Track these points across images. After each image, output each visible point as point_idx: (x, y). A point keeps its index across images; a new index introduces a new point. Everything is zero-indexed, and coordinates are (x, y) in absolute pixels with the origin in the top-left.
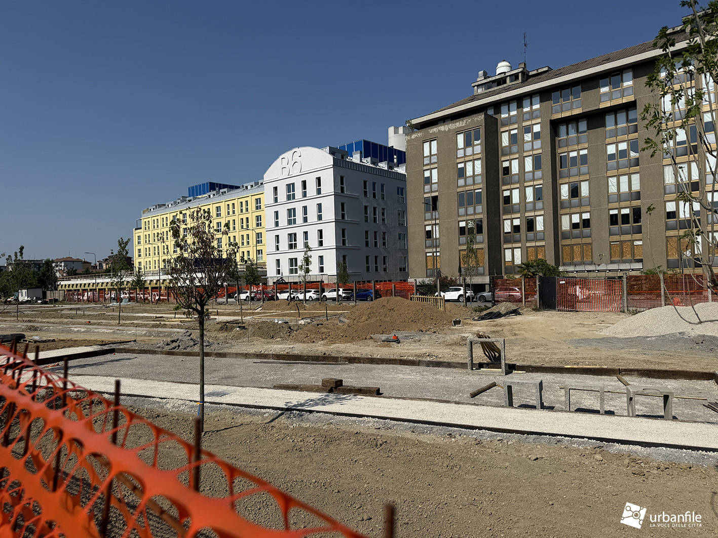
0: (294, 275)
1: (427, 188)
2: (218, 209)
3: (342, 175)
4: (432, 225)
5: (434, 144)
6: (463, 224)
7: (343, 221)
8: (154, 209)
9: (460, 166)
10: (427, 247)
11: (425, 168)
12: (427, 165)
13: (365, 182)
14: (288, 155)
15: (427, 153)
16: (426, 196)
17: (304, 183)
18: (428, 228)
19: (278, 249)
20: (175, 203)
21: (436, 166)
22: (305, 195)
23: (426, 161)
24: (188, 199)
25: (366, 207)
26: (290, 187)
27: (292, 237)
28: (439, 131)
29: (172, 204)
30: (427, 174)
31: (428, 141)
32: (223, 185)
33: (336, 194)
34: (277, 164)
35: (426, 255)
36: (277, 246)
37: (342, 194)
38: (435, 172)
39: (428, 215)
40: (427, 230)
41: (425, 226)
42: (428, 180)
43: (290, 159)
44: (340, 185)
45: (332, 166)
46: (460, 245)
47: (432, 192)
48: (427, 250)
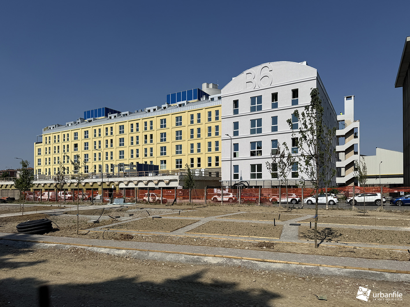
2: (121, 127)
8: (53, 127)
17: (275, 94)
22: (275, 106)
24: (88, 120)
26: (255, 100)
29: (72, 124)
32: (114, 110)
34: (240, 79)
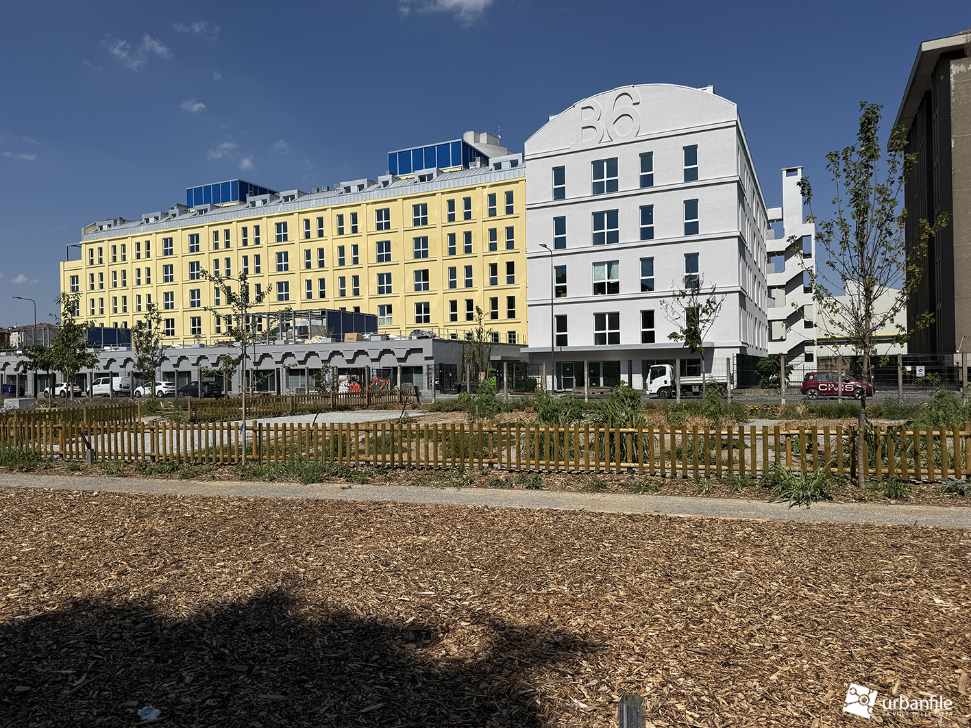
2: (281, 226)
8: (110, 226)
14: (604, 102)
17: (647, 157)
19: (562, 295)
20: (163, 214)
22: (648, 182)
24: (196, 208)
29: (157, 218)
32: (260, 187)
34: (568, 119)
43: (607, 110)
45: (734, 123)
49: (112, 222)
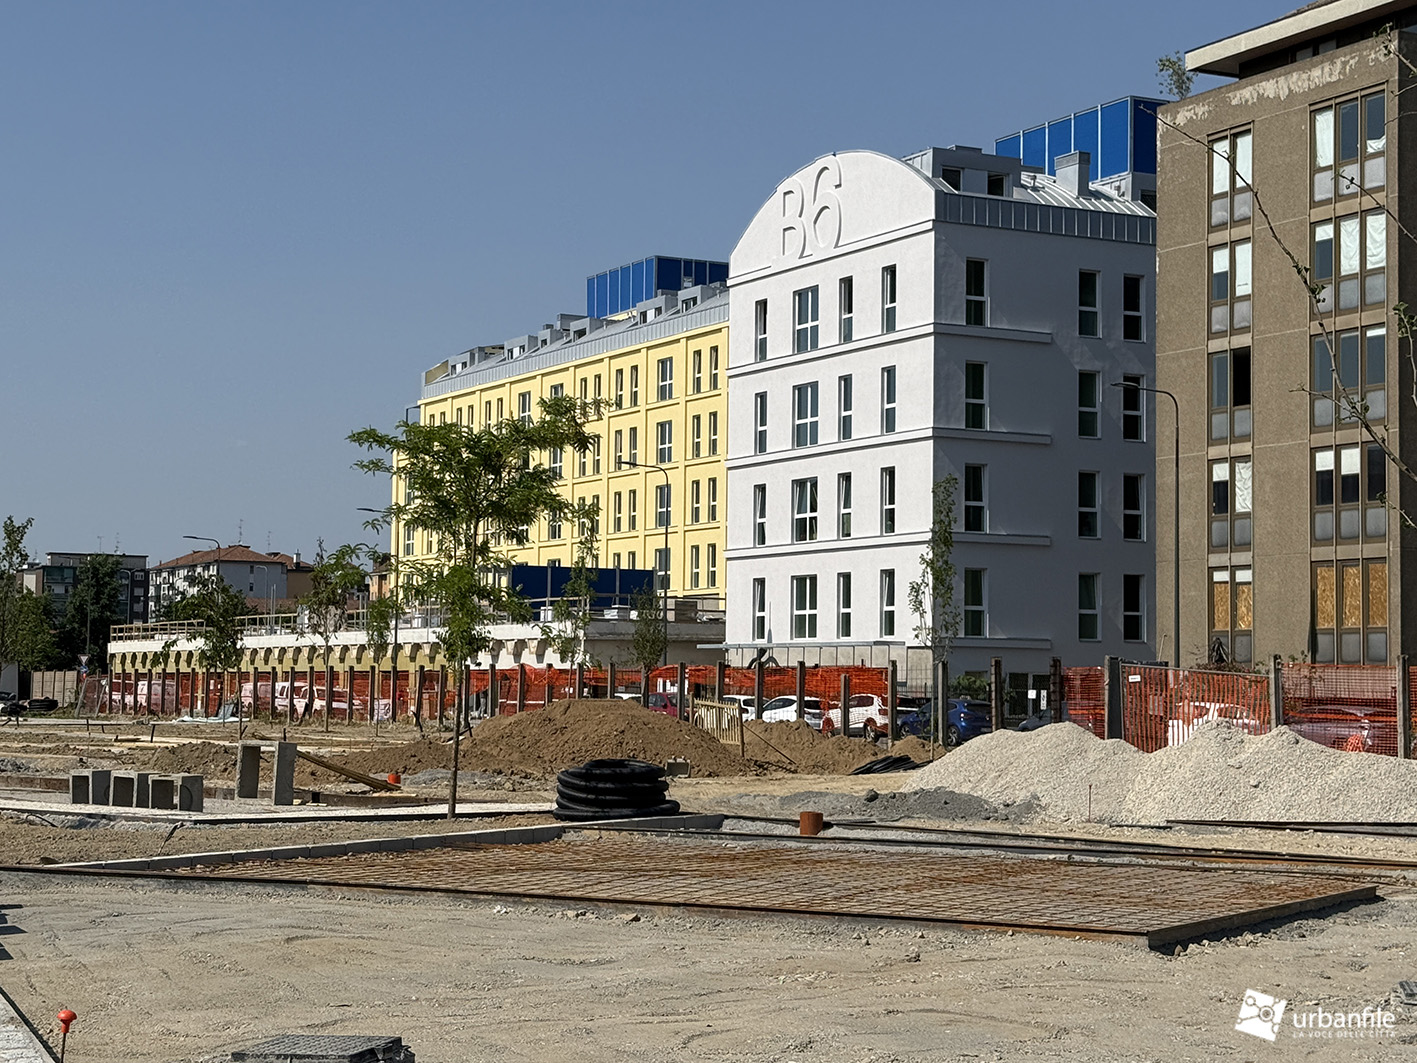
0: (807, 640)
1: (1220, 313)
2: (665, 365)
3: (976, 255)
4: (1233, 461)
5: (1245, 144)
6: (1325, 461)
7: (974, 433)
8: (464, 365)
9: (1324, 233)
10: (1213, 548)
11: (1216, 238)
12: (1222, 226)
13: (1087, 281)
14: (800, 181)
15: (1221, 184)
16: (1216, 345)
17: (847, 284)
18: (1221, 473)
19: (762, 540)
20: (533, 339)
21: (1245, 230)
22: (847, 334)
23: (1220, 214)
24: (575, 326)
25: (1087, 381)
26: (806, 301)
27: (806, 490)
28: (1260, 97)
29: (522, 347)
30: (1221, 261)
31: (1226, 137)
33: (942, 330)
34: (770, 215)
35: (1210, 577)
36: (762, 525)
37: (975, 330)
38: (1244, 253)
39: (1220, 421)
40: (1215, 479)
41: (1212, 462)
42: (1221, 287)
43: (809, 197)
44: (961, 296)
45: (930, 225)
46: (1315, 541)
47: (1234, 331)
48: (1215, 560)
49: (467, 357)
